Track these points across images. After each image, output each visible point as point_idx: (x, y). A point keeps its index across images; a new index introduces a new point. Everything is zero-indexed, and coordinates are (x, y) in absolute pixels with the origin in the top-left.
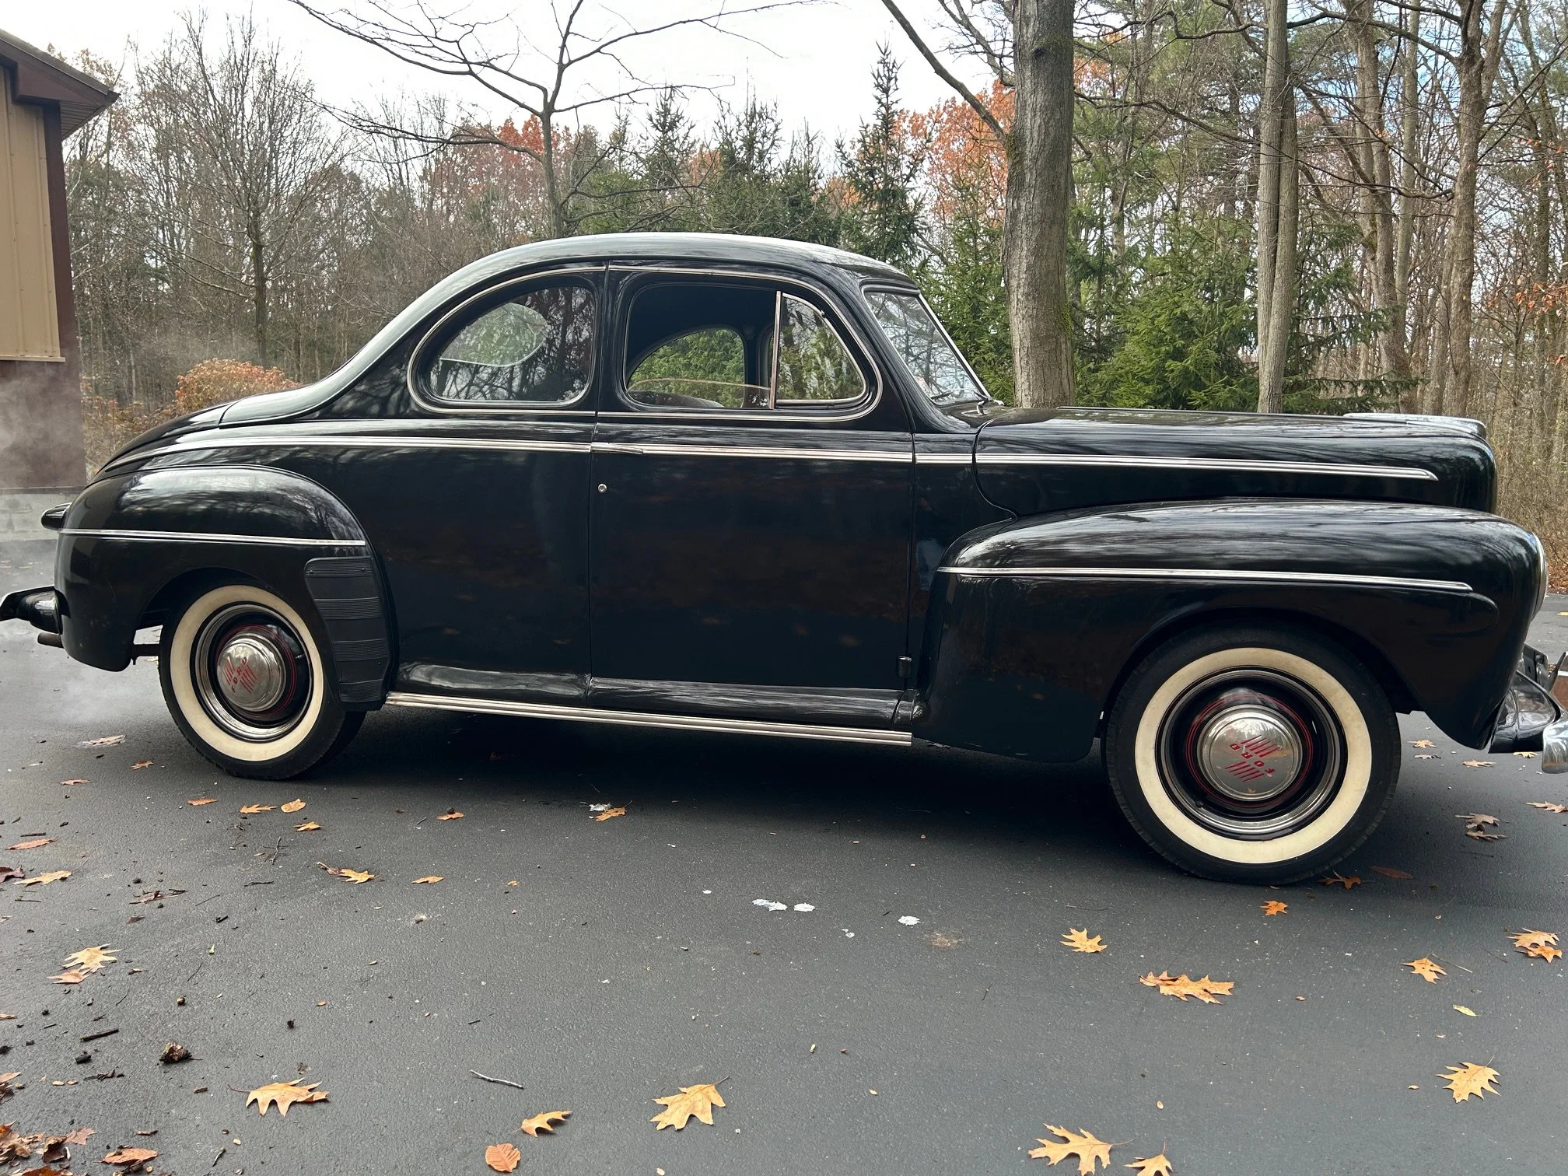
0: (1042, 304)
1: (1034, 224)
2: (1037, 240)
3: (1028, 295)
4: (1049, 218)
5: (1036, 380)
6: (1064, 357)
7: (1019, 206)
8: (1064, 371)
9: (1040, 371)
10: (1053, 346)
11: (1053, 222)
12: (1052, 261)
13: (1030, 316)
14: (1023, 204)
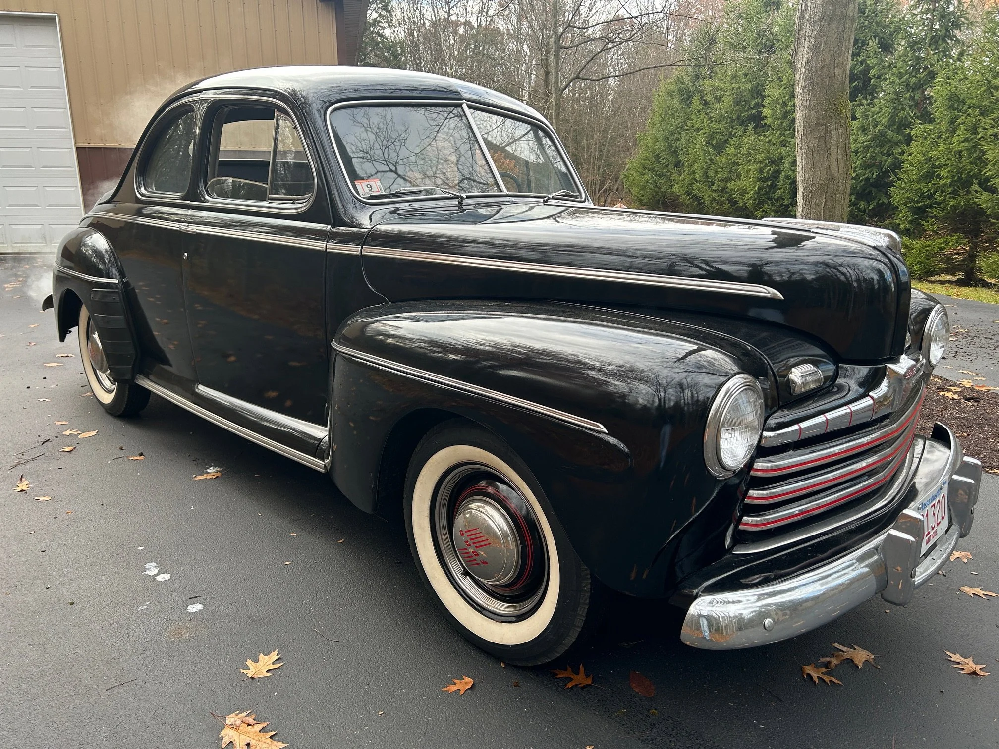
0: (815, 96)
1: (815, 22)
2: (816, 37)
3: (804, 87)
4: (828, 16)
5: (807, 163)
6: (833, 142)
7: (806, 6)
8: (833, 156)
9: (810, 156)
10: (822, 133)
11: (831, 20)
12: (828, 56)
13: (804, 107)
14: (809, 4)
